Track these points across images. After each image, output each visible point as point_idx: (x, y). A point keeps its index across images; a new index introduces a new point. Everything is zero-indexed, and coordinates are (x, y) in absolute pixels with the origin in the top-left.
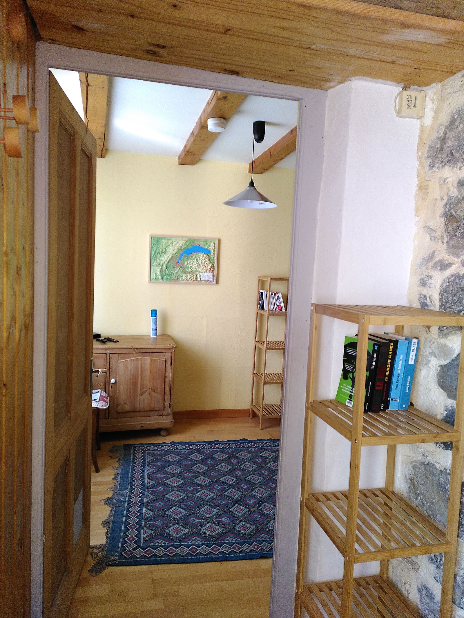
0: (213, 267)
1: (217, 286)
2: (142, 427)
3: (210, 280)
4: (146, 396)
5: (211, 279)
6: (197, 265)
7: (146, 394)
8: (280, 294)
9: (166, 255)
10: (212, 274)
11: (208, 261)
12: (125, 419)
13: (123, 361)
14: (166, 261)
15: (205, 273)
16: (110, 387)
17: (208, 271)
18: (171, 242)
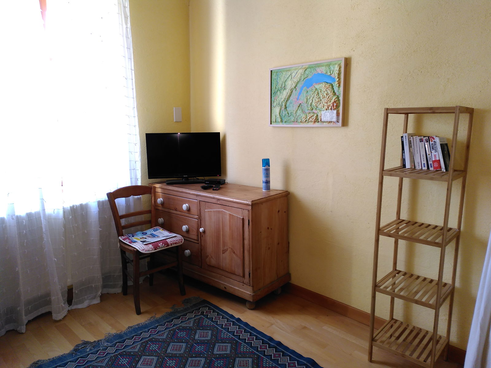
0: (337, 101)
1: (344, 129)
2: (225, 288)
3: (332, 120)
4: (227, 254)
5: (334, 119)
6: (317, 100)
7: (227, 252)
8: (437, 140)
9: (285, 91)
10: (335, 112)
11: (331, 94)
12: (214, 274)
13: (208, 211)
14: (285, 99)
15: (327, 111)
16: (201, 236)
17: (330, 108)
18: (290, 73)
